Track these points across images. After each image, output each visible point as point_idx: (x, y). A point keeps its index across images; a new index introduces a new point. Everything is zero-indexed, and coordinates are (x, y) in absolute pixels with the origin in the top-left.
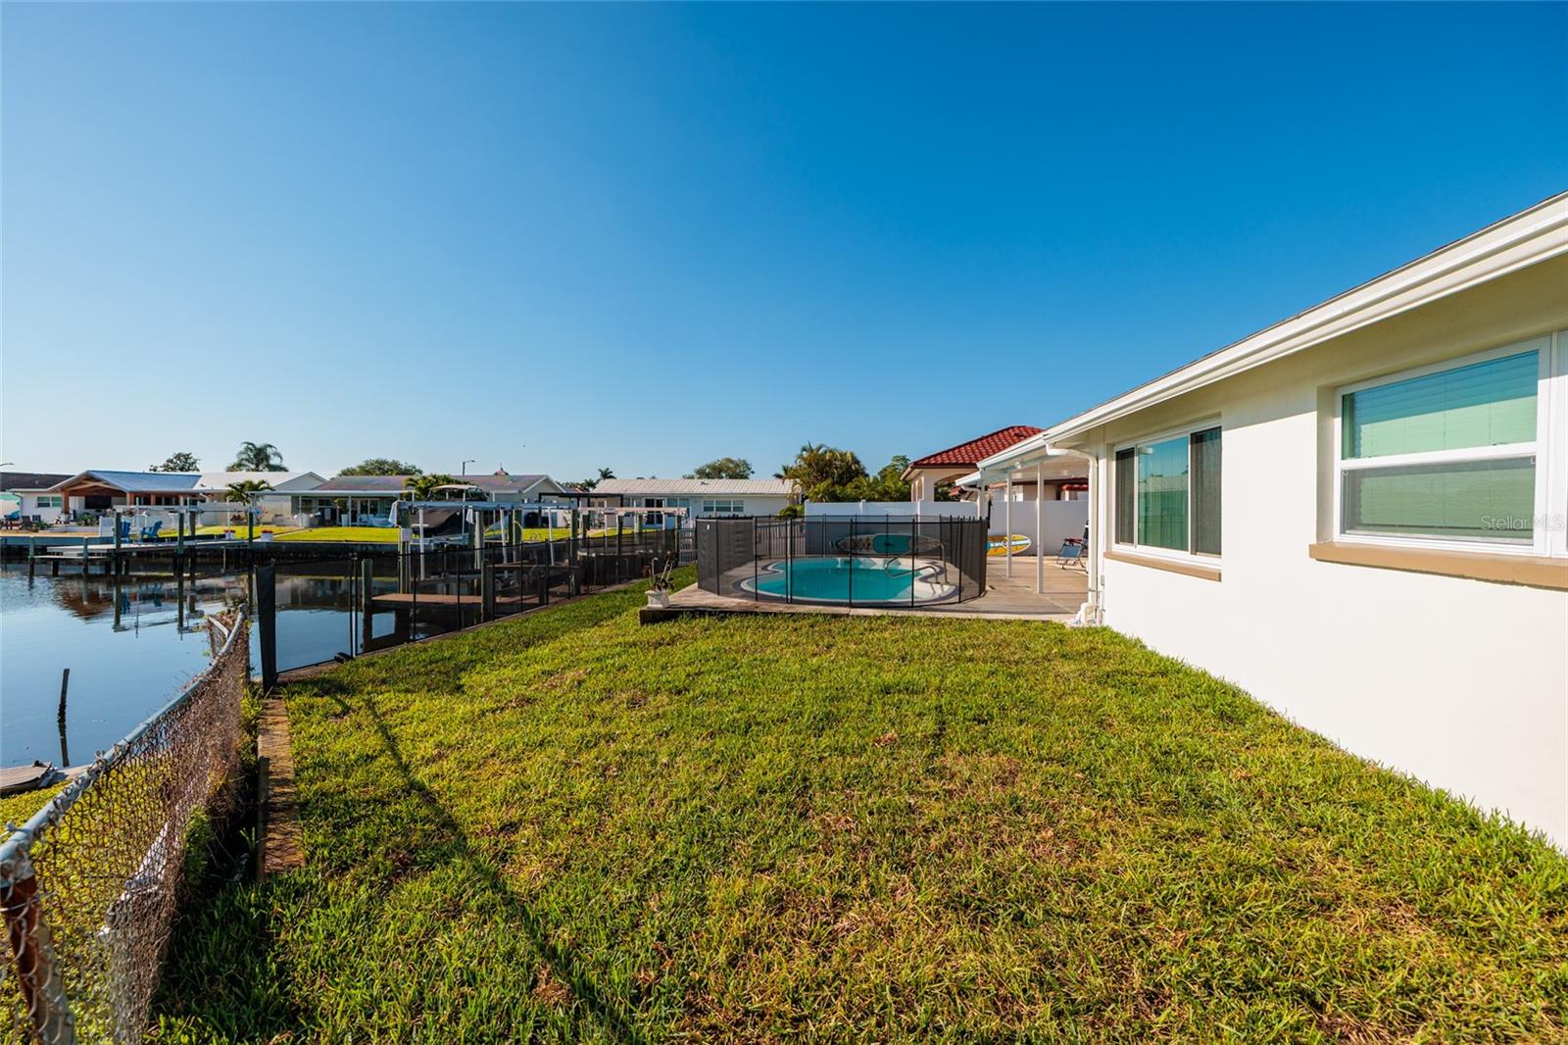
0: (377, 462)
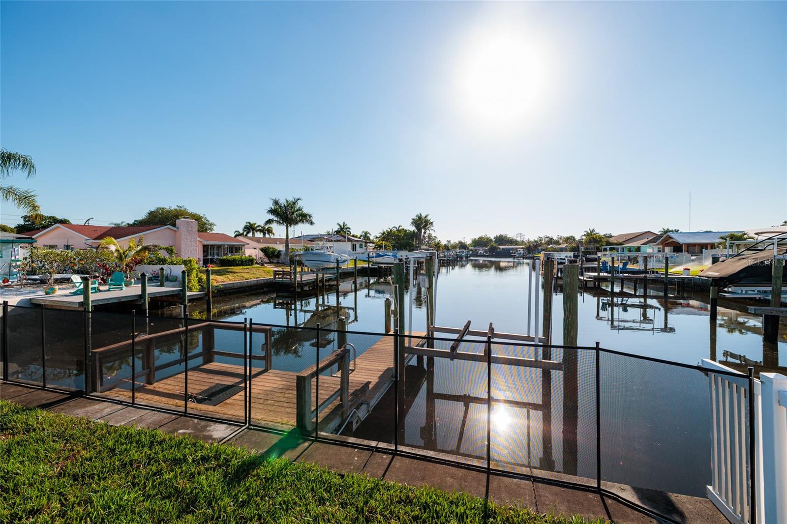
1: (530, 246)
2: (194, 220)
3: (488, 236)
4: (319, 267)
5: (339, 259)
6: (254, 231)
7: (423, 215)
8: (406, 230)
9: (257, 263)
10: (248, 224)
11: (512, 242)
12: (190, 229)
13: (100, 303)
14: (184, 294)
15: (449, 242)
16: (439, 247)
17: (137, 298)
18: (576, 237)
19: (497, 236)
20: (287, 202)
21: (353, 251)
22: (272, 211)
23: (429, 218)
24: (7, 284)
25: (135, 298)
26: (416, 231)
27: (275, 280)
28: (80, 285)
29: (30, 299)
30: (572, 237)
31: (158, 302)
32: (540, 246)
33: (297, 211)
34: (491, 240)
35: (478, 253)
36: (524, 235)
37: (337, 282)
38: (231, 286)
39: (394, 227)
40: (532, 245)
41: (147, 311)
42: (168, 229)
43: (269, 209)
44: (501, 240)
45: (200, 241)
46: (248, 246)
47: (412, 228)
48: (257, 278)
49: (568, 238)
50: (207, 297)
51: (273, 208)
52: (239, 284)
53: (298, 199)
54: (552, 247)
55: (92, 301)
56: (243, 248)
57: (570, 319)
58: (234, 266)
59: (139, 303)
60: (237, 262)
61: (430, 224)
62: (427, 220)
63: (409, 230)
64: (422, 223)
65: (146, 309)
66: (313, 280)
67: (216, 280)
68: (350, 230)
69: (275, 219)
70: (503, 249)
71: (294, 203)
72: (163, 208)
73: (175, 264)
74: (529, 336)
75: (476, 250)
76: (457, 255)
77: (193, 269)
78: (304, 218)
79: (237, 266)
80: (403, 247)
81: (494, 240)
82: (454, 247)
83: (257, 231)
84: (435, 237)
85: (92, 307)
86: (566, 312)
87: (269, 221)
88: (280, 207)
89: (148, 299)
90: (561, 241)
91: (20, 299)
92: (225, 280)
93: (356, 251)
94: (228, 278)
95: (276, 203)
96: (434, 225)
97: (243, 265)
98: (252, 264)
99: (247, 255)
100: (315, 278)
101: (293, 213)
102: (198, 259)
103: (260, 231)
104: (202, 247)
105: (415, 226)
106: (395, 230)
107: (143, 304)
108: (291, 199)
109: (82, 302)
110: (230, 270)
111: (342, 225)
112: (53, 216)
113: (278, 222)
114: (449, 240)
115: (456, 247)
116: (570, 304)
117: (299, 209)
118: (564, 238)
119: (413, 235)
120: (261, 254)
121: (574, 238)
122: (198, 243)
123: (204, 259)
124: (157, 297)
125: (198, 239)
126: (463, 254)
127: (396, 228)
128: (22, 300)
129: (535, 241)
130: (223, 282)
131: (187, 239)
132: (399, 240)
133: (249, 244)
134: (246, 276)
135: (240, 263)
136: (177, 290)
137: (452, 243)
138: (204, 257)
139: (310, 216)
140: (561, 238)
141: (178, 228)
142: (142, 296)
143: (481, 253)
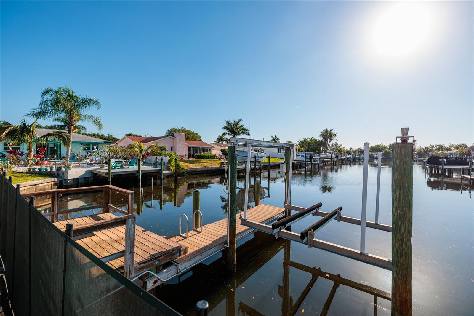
1: (421, 152)
2: (183, 133)
3: (383, 144)
4: (244, 160)
5: (256, 155)
6: (223, 141)
7: (329, 130)
8: (317, 140)
9: (217, 158)
10: (220, 137)
12: (181, 138)
13: (116, 174)
14: (162, 172)
15: (351, 148)
16: (341, 152)
17: (136, 173)
18: (467, 145)
19: (391, 144)
20: (234, 122)
21: (278, 152)
22: (225, 128)
23: (333, 131)
24: (91, 163)
25: (134, 173)
26: (323, 140)
27: (221, 168)
28: (114, 164)
29: (91, 170)
30: (463, 144)
31: (146, 175)
32: (430, 152)
33: (240, 127)
34: (385, 148)
35: (374, 156)
37: (260, 171)
38: (196, 169)
39: (308, 138)
40: (422, 151)
41: (141, 180)
42: (170, 138)
43: (224, 127)
45: (187, 145)
46: (214, 148)
47: (321, 139)
48: (212, 166)
49: (460, 146)
50: (175, 175)
51: (226, 126)
52: (200, 169)
53: (240, 120)
54: (442, 152)
55: (112, 173)
56: (211, 150)
57: (399, 211)
58: (204, 159)
59: (137, 175)
60: (206, 157)
61: (334, 135)
62: (332, 133)
63: (319, 140)
64: (328, 135)
65: (140, 179)
66: (243, 169)
67: (187, 166)
68: (279, 140)
69: (227, 132)
71: (238, 123)
72: (174, 128)
73: (166, 156)
74: (376, 224)
75: (372, 154)
76: (355, 157)
77: (173, 159)
78: (244, 131)
79: (205, 159)
80: (313, 150)
81: (388, 147)
82: (355, 152)
83: (224, 141)
84: (341, 145)
85: (112, 175)
86: (395, 202)
87: (224, 134)
88: (230, 125)
89: (141, 173)
90: (453, 148)
91: (87, 170)
92: (193, 166)
93: (280, 153)
94: (195, 165)
95: (228, 123)
96: (337, 136)
97: (209, 159)
98: (214, 159)
99: (213, 154)
100: (245, 167)
101: (237, 129)
102: (185, 154)
103: (226, 140)
104: (188, 148)
105: (323, 137)
106: (309, 140)
107: (138, 175)
108: (236, 120)
109: (107, 173)
110: (200, 161)
111: (274, 137)
112: (136, 134)
113: (229, 134)
114: (351, 147)
115: (356, 152)
116: (400, 192)
117: (242, 126)
118: (456, 146)
119: (321, 143)
120: (221, 153)
121: (466, 145)
122: (185, 146)
123: (188, 155)
124: (146, 173)
125: (185, 143)
126: (360, 157)
127: (310, 139)
128: (88, 170)
129: (426, 148)
130: (192, 167)
131: (179, 144)
132: (310, 146)
133: (214, 147)
134: (206, 164)
135: (207, 157)
136: (157, 170)
137: (354, 149)
138: (188, 153)
139: (247, 130)
140: (452, 146)
141: (175, 138)
142: (138, 172)
143: (376, 156)
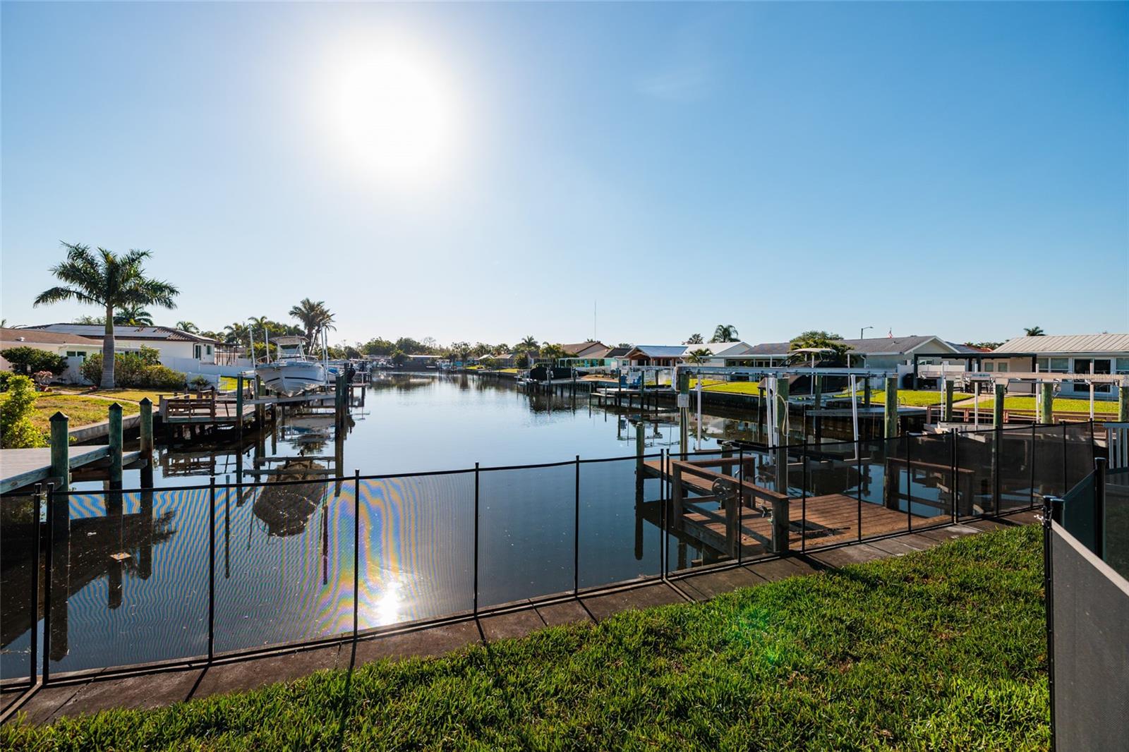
0: (811, 333)
1: (455, 355)
11: (422, 349)
21: (197, 359)
30: (504, 345)
32: (469, 356)
34: (393, 346)
35: (378, 364)
36: (435, 340)
44: (407, 345)
51: (69, 264)
54: (490, 358)
64: (314, 316)
70: (414, 359)
75: (374, 360)
81: (398, 345)
88: (88, 263)
95: (77, 253)
106: (256, 322)
113: (82, 296)
115: (343, 354)
143: (382, 364)
